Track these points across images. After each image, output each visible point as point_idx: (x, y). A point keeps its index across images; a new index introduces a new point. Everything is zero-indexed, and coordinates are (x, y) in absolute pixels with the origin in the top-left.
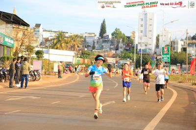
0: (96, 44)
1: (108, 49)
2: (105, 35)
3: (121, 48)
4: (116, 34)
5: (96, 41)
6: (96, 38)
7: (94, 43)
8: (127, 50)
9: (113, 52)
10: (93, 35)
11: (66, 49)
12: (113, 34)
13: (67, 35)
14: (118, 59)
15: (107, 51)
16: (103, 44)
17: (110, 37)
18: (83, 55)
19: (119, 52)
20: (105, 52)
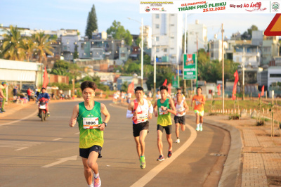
0: (79, 49)
1: (101, 58)
2: (95, 33)
3: (124, 55)
4: (115, 31)
5: (79, 44)
6: (79, 38)
7: (76, 47)
8: (133, 59)
9: (110, 62)
10: (74, 33)
11: (25, 59)
12: (108, 32)
13: (28, 33)
14: (118, 74)
15: (99, 61)
16: (92, 49)
17: (105, 36)
18: (57, 68)
19: (119, 62)
20: (95, 62)
